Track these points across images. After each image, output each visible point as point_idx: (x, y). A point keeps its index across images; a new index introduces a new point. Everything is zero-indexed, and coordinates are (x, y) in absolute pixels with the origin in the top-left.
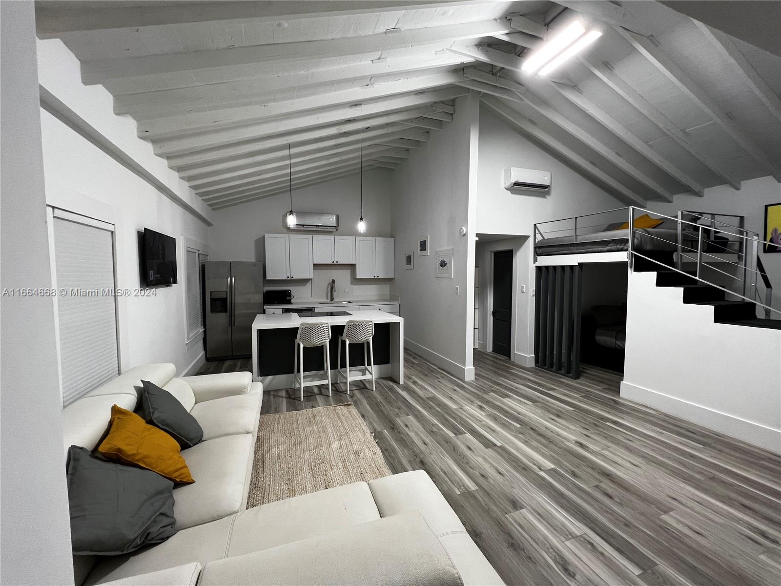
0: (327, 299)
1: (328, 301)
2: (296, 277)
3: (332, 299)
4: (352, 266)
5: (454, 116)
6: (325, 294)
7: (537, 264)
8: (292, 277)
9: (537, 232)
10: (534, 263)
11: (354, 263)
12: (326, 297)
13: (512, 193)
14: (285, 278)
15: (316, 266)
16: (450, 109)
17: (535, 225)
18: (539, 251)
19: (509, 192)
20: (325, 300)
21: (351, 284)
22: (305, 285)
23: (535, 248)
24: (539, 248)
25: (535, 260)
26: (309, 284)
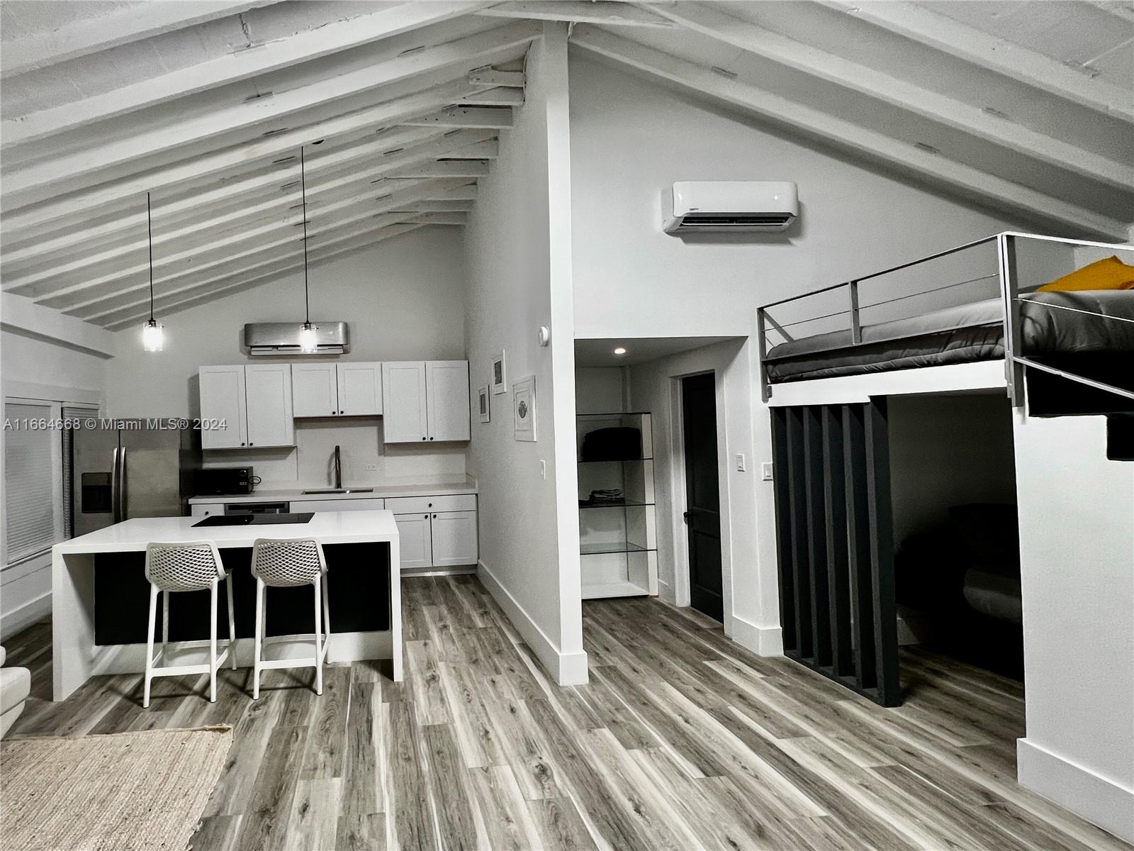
0: (330, 483)
1: (332, 487)
2: (259, 443)
3: (339, 485)
4: (378, 419)
5: (526, 92)
6: (325, 476)
7: (775, 401)
8: (251, 444)
9: (767, 325)
10: (765, 399)
11: (381, 413)
12: (326, 481)
13: (686, 241)
14: (238, 446)
15: (300, 422)
16: (514, 80)
17: (761, 310)
18: (777, 371)
19: (679, 240)
20: (325, 487)
21: (380, 454)
22: (284, 458)
23: (765, 364)
24: (775, 363)
25: (767, 394)
26: (293, 455)
